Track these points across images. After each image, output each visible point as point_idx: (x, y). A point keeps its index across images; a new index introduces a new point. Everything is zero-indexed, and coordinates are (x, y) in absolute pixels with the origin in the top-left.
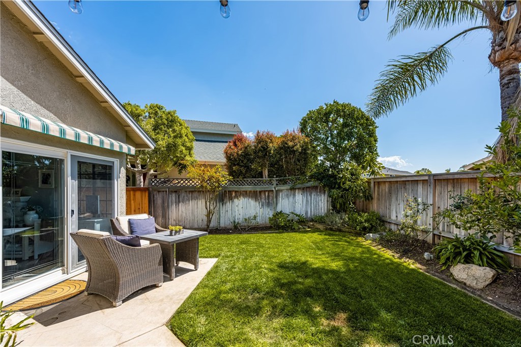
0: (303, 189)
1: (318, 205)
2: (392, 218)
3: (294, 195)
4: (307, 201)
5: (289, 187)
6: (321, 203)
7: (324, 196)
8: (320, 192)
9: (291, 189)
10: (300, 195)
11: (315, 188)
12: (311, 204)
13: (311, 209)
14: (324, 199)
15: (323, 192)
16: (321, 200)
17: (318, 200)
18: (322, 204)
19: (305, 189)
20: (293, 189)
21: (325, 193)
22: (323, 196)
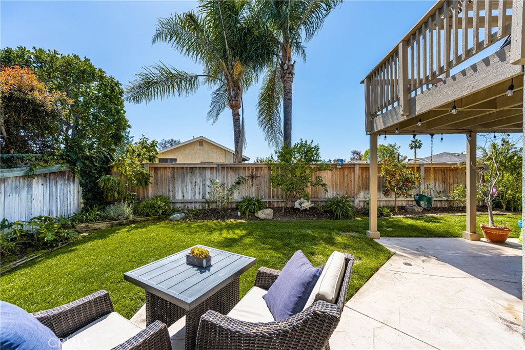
0: (45, 175)
1: (65, 200)
2: (177, 198)
3: (30, 186)
4: (51, 195)
5: (22, 173)
6: (71, 195)
7: (74, 185)
8: (69, 180)
9: (24, 177)
10: (40, 185)
11: (62, 174)
12: (57, 198)
13: (57, 208)
14: (74, 189)
15: (72, 179)
16: (70, 191)
17: (65, 192)
18: (72, 197)
19: (48, 176)
20: (29, 176)
21: (74, 181)
22: (72, 184)
